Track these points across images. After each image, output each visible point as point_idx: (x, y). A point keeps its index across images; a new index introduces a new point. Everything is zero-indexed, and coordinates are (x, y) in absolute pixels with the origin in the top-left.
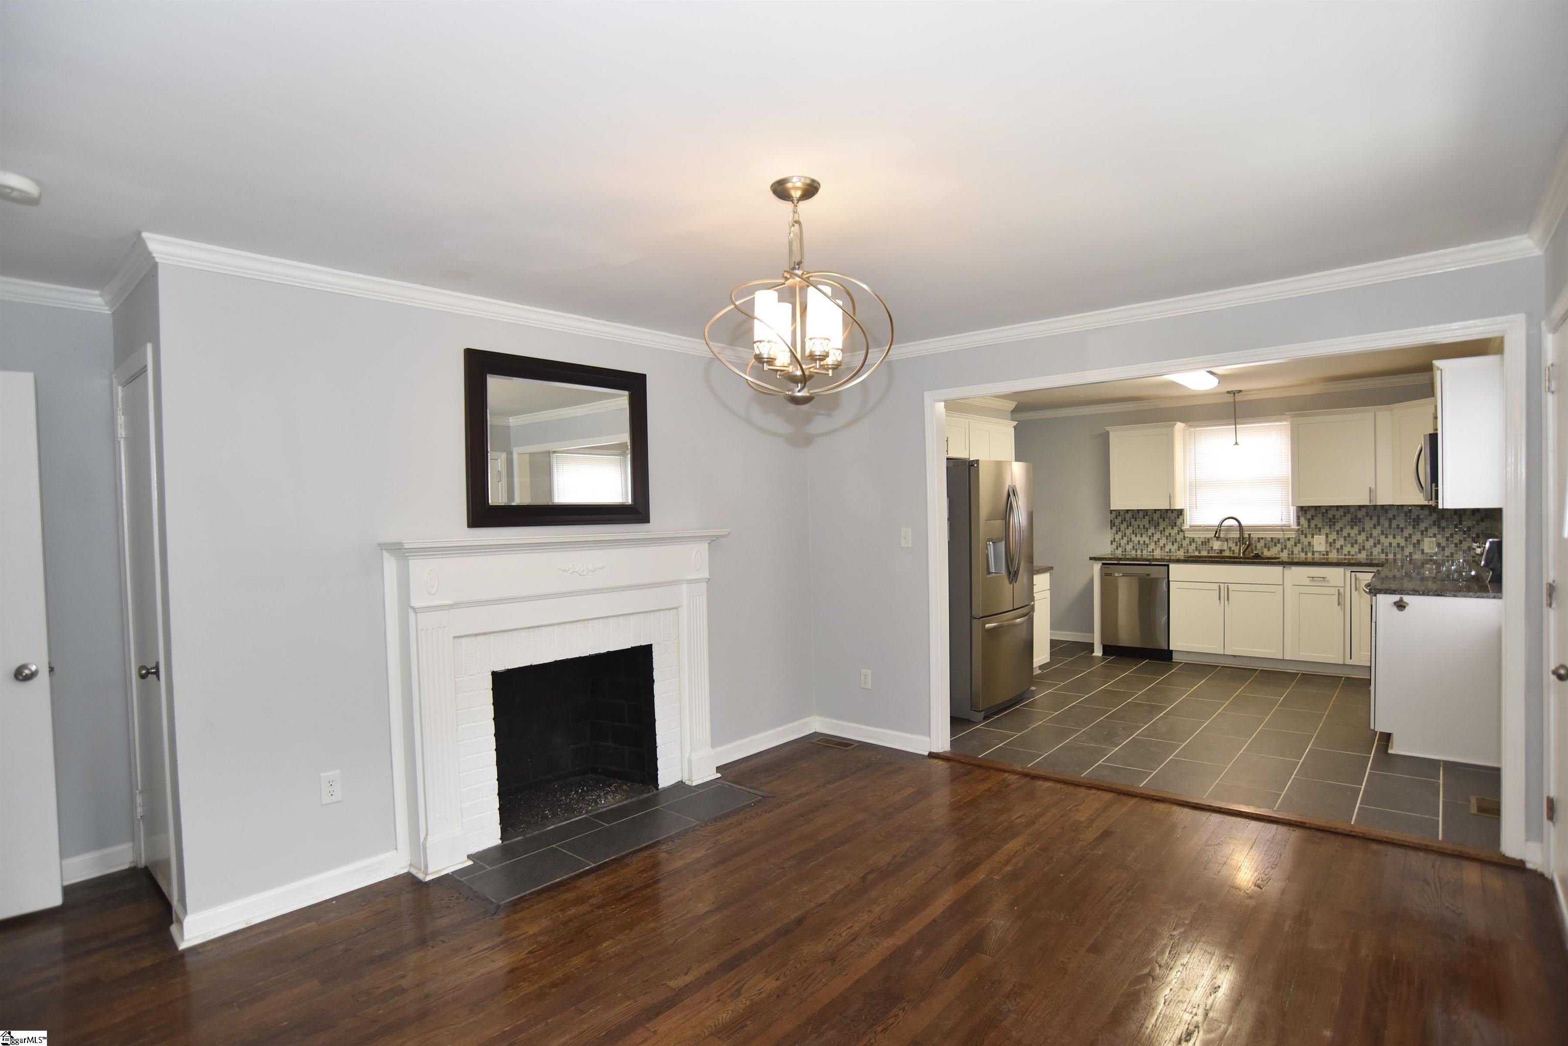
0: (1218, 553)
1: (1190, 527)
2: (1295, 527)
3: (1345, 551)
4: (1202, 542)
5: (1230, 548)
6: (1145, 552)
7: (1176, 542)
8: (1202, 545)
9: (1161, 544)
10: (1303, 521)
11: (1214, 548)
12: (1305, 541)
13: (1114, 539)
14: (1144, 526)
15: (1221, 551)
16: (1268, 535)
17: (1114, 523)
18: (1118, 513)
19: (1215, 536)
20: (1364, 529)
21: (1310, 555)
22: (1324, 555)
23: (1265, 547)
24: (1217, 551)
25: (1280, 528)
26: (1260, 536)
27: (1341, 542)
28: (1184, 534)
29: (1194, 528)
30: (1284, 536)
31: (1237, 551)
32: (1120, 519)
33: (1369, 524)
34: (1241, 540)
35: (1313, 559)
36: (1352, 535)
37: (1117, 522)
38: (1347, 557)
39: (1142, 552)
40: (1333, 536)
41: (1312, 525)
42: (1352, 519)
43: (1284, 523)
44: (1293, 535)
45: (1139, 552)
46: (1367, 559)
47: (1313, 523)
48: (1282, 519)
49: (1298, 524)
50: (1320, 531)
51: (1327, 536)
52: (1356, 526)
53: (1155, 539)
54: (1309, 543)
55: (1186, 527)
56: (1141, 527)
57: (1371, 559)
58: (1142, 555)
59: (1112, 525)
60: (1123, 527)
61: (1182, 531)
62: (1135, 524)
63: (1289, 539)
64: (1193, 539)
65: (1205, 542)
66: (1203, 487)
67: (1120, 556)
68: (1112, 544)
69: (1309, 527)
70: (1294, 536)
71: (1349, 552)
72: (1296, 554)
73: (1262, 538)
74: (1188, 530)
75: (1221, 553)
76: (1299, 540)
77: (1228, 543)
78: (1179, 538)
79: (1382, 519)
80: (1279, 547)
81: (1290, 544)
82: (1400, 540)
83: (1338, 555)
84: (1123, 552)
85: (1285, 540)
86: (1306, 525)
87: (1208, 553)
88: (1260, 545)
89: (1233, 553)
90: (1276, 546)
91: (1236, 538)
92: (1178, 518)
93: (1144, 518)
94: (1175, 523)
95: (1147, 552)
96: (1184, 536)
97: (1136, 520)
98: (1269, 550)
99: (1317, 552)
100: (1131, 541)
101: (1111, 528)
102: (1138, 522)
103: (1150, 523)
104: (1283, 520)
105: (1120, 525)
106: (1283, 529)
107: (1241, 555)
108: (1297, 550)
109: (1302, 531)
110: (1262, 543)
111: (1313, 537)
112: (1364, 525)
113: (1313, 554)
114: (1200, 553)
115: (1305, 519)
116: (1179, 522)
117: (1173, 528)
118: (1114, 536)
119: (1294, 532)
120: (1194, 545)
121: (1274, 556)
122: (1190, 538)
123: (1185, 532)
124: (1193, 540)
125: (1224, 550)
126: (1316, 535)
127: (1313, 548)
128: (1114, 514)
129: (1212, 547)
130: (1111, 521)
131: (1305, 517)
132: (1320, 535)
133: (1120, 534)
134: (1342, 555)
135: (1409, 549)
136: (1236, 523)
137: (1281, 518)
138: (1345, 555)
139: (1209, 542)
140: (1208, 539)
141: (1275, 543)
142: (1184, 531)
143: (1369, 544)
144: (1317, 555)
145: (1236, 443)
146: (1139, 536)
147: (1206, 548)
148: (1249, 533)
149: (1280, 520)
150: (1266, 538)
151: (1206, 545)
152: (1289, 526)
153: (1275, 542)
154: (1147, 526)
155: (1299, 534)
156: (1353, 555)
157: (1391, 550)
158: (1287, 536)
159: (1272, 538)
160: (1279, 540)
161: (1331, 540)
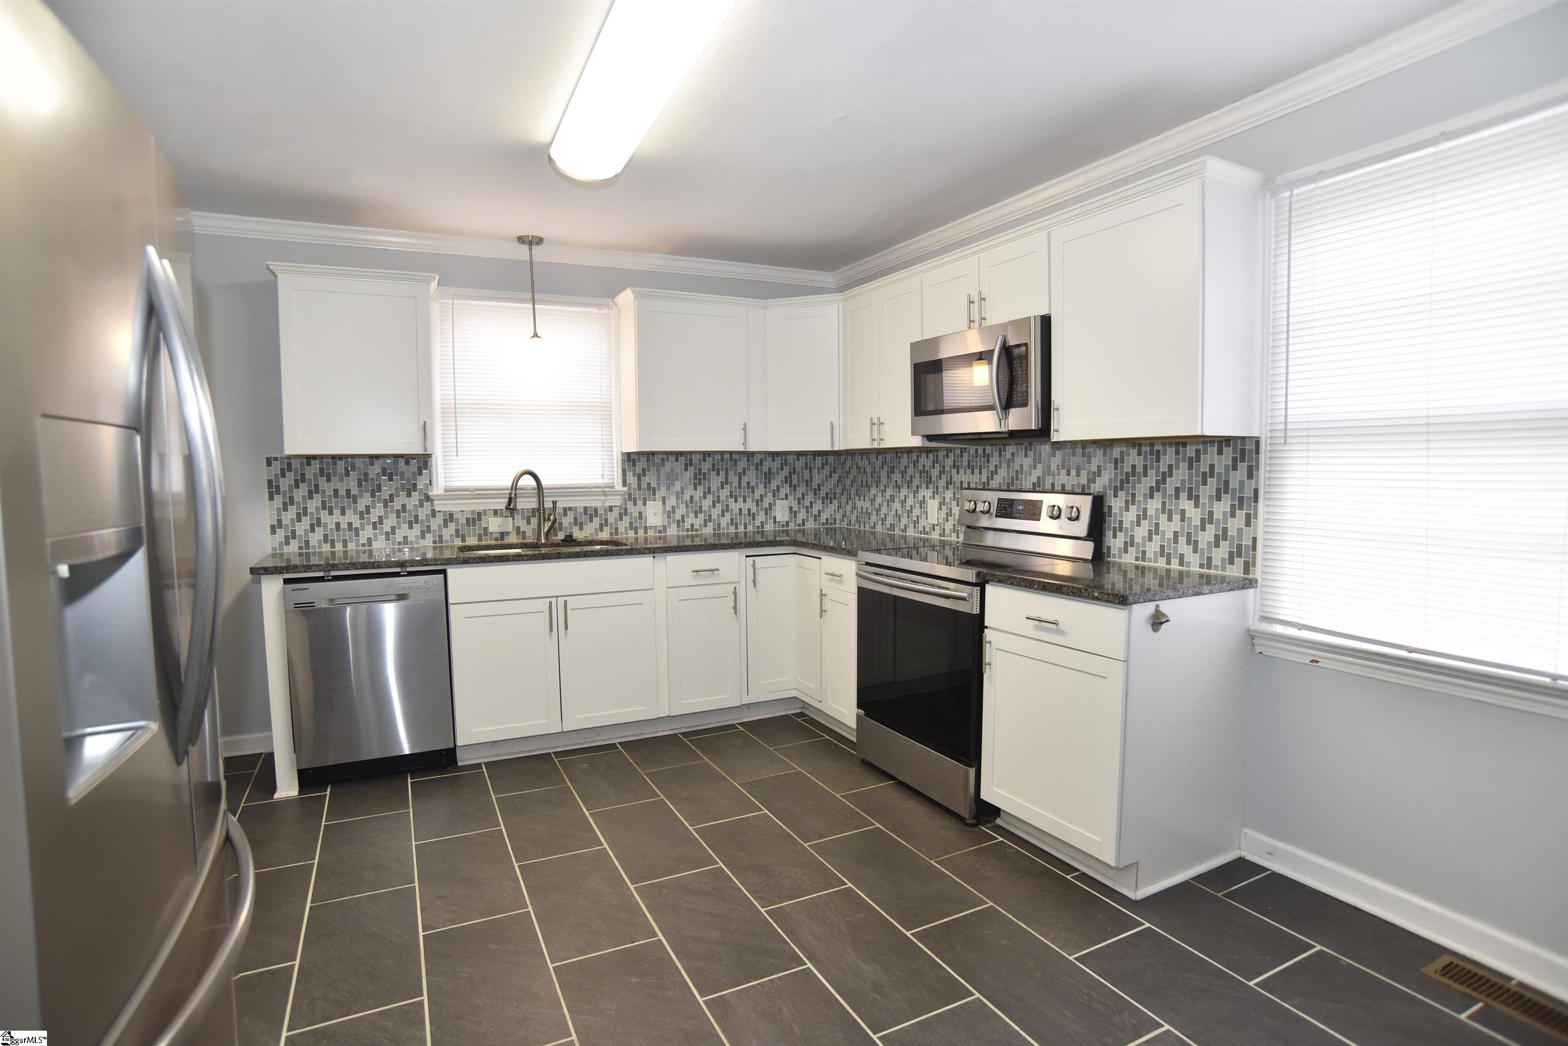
0: (496, 539)
1: (446, 491)
2: (619, 487)
3: (687, 525)
4: (468, 519)
5: (518, 528)
6: (351, 546)
7: (417, 522)
8: (468, 525)
9: (387, 526)
10: (632, 480)
11: (490, 530)
12: (633, 510)
13: (279, 521)
14: (348, 491)
15: (503, 535)
16: (580, 503)
17: (278, 487)
18: (288, 464)
19: (507, 508)
20: (709, 488)
21: (641, 533)
22: (660, 532)
23: (576, 524)
24: (495, 536)
25: (601, 489)
26: (567, 505)
27: (681, 511)
28: (432, 505)
29: (453, 493)
30: (603, 503)
31: (529, 533)
32: (290, 477)
33: (715, 481)
34: (539, 511)
35: (646, 539)
36: (696, 499)
37: (286, 483)
38: (690, 533)
39: (345, 545)
40: (672, 501)
41: (644, 486)
42: (695, 474)
43: (606, 481)
44: (616, 501)
45: (339, 547)
46: (714, 535)
47: (645, 480)
48: (603, 475)
49: (624, 484)
50: (654, 494)
51: (664, 503)
52: (700, 484)
53: (374, 517)
54: (640, 513)
55: (437, 490)
56: (342, 492)
57: (718, 533)
58: (346, 553)
59: (273, 490)
60: (300, 494)
61: (428, 498)
62: (327, 488)
63: (611, 509)
64: (451, 515)
65: (474, 519)
66: (468, 414)
67: (296, 561)
68: (273, 532)
69: (639, 485)
70: (618, 504)
71: (692, 525)
72: (622, 533)
73: (570, 509)
74: (441, 498)
75: (502, 539)
76: (626, 509)
77: (513, 519)
78: (423, 513)
79: (731, 473)
80: (597, 521)
81: (612, 517)
82: (751, 505)
83: (678, 531)
84: (300, 548)
85: (605, 510)
86: (635, 485)
87: (480, 540)
88: (567, 521)
89: (524, 537)
90: (591, 521)
91: (528, 510)
92: (420, 473)
93: (347, 475)
94: (415, 485)
95: (357, 545)
96: (433, 511)
97: (329, 480)
98: (581, 529)
99: (651, 527)
100: (319, 525)
101: (271, 498)
102: (335, 483)
103: (360, 485)
104: (605, 477)
105: (291, 491)
106: (605, 491)
107: (543, 541)
108: (623, 525)
109: (630, 495)
110: (569, 518)
111: (645, 504)
112: (709, 483)
113: (646, 532)
114: (464, 540)
115: (634, 475)
116: (421, 482)
117: (409, 495)
118: (279, 514)
119: (619, 497)
120: (452, 527)
121: (590, 538)
122: (445, 512)
123: (436, 502)
124: (450, 518)
125: (508, 533)
126: (650, 500)
127: (646, 522)
128: (276, 467)
129: (486, 529)
130: (270, 482)
131: (634, 472)
132: (654, 500)
133: (292, 511)
134: (684, 531)
135: (761, 518)
136: (533, 483)
137: (601, 473)
138: (688, 530)
139: (480, 519)
140: (479, 514)
141: (591, 516)
142: (432, 500)
143: (715, 513)
144: (651, 533)
145: (535, 335)
146: (337, 512)
147: (474, 530)
148: (554, 499)
149: (600, 477)
150: (576, 508)
151: (474, 525)
152: (613, 487)
153: (590, 513)
154: (355, 491)
155: (625, 499)
156: (697, 530)
157: (741, 519)
158: (608, 504)
159: (586, 508)
160: (596, 510)
161: (669, 508)
